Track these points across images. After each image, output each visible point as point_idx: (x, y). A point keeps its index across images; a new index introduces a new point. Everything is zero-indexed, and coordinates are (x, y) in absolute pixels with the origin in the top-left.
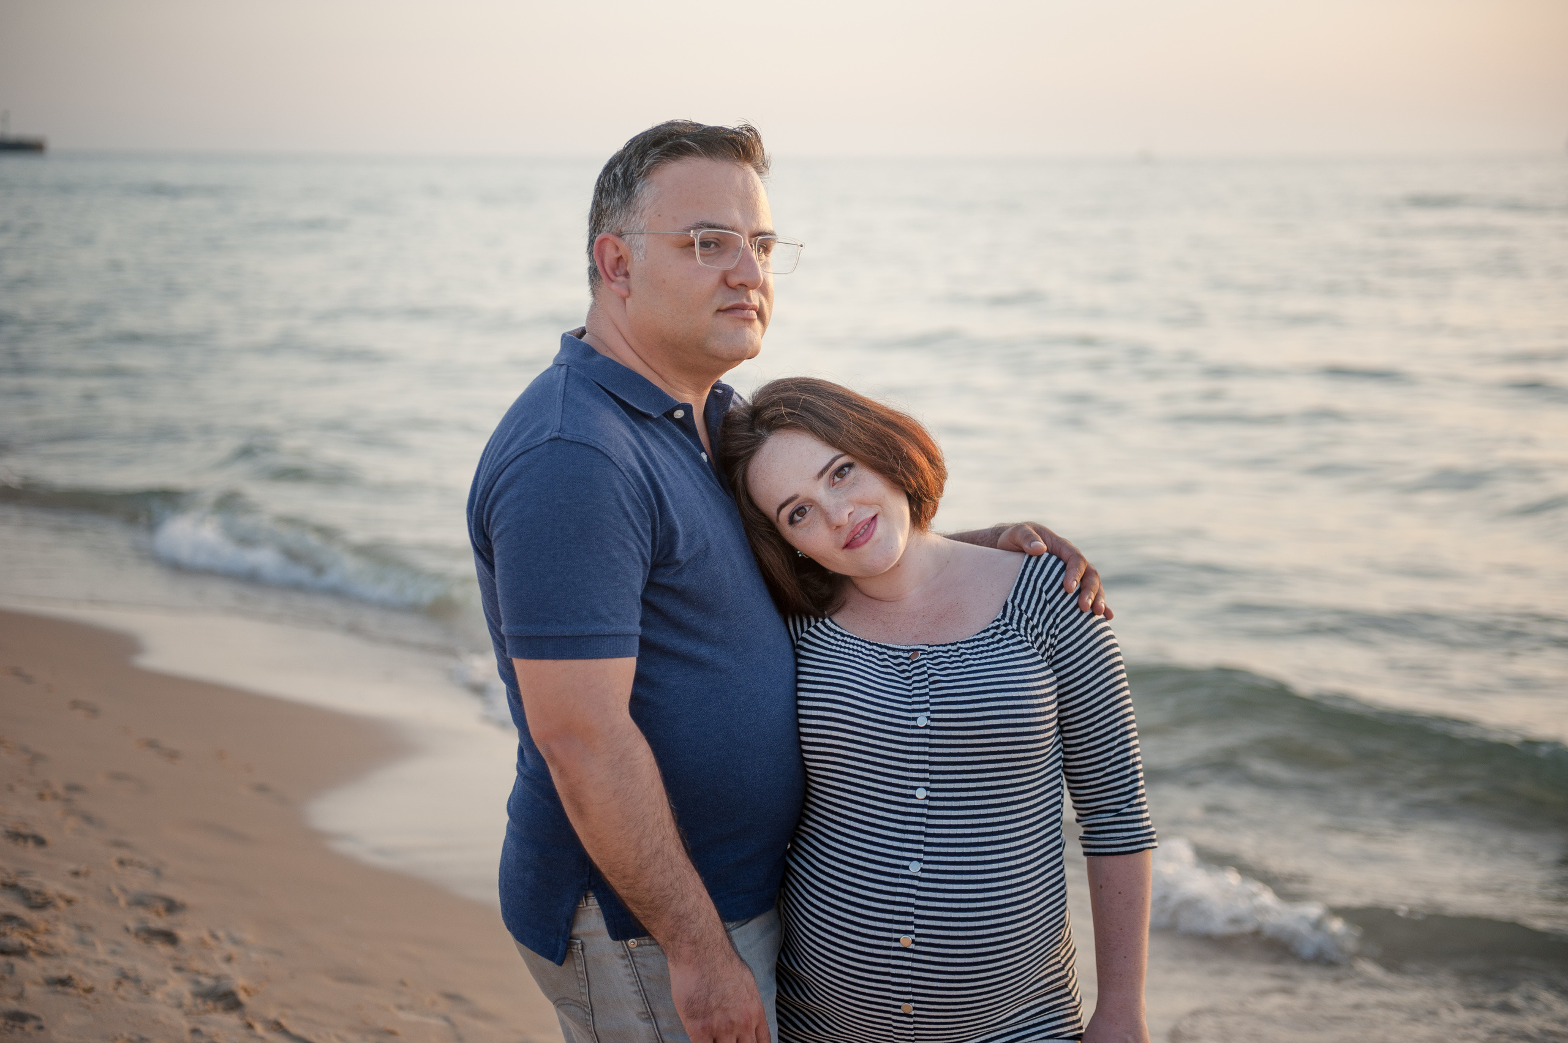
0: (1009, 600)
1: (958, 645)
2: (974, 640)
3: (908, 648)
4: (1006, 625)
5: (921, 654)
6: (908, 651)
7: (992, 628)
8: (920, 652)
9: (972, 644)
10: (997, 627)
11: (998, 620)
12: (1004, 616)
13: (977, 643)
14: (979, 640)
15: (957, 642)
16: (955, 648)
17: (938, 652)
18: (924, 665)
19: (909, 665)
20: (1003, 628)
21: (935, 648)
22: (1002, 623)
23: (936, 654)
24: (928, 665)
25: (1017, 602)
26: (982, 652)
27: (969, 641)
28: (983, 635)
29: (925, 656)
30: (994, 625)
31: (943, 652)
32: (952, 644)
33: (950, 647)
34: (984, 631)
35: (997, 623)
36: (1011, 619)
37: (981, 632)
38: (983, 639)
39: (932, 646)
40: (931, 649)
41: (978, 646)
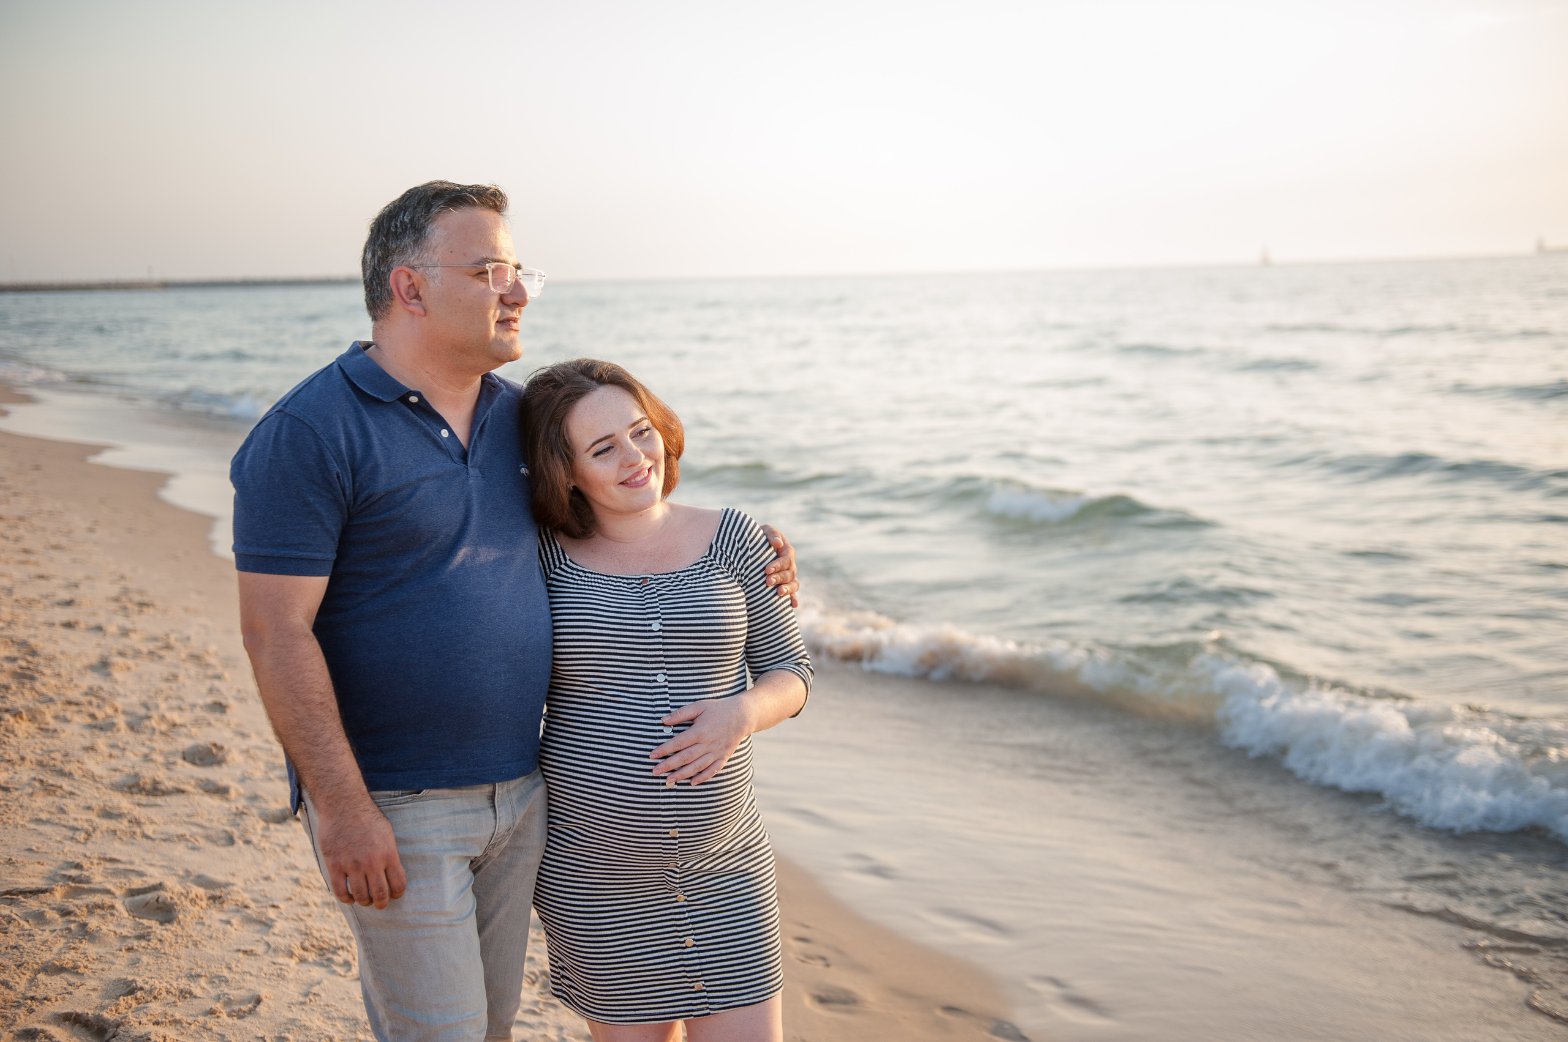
0: (714, 542)
1: (677, 574)
2: (688, 571)
3: (638, 577)
4: (711, 560)
5: (650, 581)
6: (639, 579)
7: (702, 562)
8: (648, 579)
9: (687, 573)
10: (705, 562)
11: (706, 557)
12: (710, 554)
13: (691, 572)
14: (692, 570)
15: (676, 572)
16: (674, 576)
17: (662, 579)
18: (654, 588)
19: (641, 589)
20: (710, 563)
21: (659, 576)
22: (708, 559)
23: (661, 581)
24: (657, 588)
25: (719, 544)
26: (696, 579)
27: (685, 571)
28: (695, 567)
29: (653, 582)
30: (703, 560)
31: (666, 579)
32: (672, 573)
33: (670, 575)
34: (696, 564)
35: (705, 559)
36: (715, 556)
37: (693, 565)
38: (695, 570)
39: (657, 575)
40: (656, 577)
41: (692, 575)
